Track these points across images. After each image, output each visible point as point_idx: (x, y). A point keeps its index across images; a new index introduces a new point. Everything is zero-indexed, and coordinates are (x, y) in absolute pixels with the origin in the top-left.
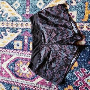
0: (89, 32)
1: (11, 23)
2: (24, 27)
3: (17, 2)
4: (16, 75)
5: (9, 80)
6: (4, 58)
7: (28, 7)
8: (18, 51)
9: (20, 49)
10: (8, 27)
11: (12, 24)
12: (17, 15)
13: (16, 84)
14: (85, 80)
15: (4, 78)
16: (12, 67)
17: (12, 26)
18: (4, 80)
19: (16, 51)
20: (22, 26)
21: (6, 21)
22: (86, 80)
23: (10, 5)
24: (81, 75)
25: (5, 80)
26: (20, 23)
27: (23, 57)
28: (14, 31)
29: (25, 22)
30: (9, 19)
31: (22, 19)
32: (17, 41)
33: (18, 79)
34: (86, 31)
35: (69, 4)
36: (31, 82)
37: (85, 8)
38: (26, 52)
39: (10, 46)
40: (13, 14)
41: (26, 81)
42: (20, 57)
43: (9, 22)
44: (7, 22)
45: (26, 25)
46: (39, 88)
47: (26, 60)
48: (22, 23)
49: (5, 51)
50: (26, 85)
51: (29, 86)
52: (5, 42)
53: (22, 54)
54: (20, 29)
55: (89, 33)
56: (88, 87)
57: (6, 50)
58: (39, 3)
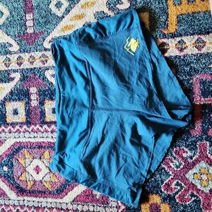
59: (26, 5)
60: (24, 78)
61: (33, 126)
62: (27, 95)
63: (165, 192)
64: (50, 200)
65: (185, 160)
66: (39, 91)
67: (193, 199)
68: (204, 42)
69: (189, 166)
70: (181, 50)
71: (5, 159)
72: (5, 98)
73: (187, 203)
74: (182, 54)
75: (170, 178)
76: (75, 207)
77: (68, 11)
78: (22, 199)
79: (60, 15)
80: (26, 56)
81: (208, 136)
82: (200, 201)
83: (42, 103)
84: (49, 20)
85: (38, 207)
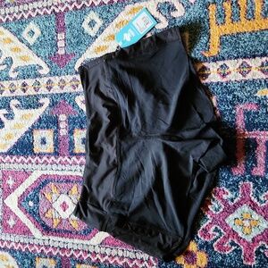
0: (224, 84)
1: (20, 84)
2: (56, 90)
3: (32, 26)
4: (43, 225)
5: (26, 241)
6: (11, 182)
7: (61, 36)
8: (45, 158)
9: (48, 151)
10: (14, 95)
11: (24, 85)
12: (35, 60)
13: (46, 252)
14: (227, 221)
15: (14, 238)
16: (31, 203)
17: (24, 91)
18: (13, 244)
19: (39, 160)
20: (49, 89)
21: (7, 78)
22: (230, 220)
23: (15, 34)
24: (217, 206)
25: (17, 244)
26: (44, 81)
27: (60, 173)
28: (31, 103)
29: (57, 77)
30: (16, 74)
31: (48, 70)
32: (41, 131)
33: (51, 238)
34: (218, 83)
35: (167, 15)
36: (85, 242)
37: (208, 20)
38: (66, 158)
39: (24, 147)
40: (24, 59)
41: (71, 241)
42: (51, 173)
43: (15, 82)
44: (11, 82)
45: (61, 84)
46: (107, 257)
47: (68, 181)
48: (49, 81)
49: (12, 161)
50: (72, 252)
51: (81, 252)
52: (9, 137)
53: (54, 167)
54: (44, 96)
55: (225, 87)
56: (239, 241)
57: (14, 158)
58: (87, 20)
59: (58, 23)
60: (53, 104)
61: (61, 158)
62: (56, 122)
63: (202, 238)
64: (76, 241)
65: (225, 202)
66: (69, 118)
67: (233, 248)
68: (249, 67)
69: (230, 210)
70: (224, 76)
71: (31, 193)
72: (33, 126)
73: (227, 253)
74: (224, 80)
75: (208, 223)
76: (103, 250)
77: (101, 31)
78: (47, 238)
79: (93, 35)
80: (56, 80)
81: (252, 176)
82: (240, 250)
83: (71, 132)
84: (81, 40)
85: (64, 248)
